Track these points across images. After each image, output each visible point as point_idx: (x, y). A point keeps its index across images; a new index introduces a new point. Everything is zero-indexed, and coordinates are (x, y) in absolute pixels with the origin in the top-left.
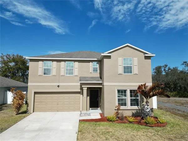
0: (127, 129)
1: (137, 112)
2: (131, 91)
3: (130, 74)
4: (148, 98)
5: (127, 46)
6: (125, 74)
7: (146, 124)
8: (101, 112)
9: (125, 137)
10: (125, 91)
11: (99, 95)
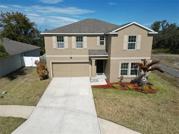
0: (128, 96)
1: (135, 79)
2: (132, 64)
3: (133, 50)
4: (146, 72)
5: (134, 24)
6: (129, 50)
7: (142, 91)
8: (106, 78)
9: (127, 104)
10: (127, 64)
11: (104, 63)
